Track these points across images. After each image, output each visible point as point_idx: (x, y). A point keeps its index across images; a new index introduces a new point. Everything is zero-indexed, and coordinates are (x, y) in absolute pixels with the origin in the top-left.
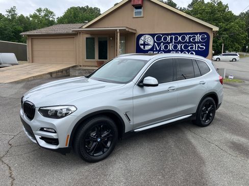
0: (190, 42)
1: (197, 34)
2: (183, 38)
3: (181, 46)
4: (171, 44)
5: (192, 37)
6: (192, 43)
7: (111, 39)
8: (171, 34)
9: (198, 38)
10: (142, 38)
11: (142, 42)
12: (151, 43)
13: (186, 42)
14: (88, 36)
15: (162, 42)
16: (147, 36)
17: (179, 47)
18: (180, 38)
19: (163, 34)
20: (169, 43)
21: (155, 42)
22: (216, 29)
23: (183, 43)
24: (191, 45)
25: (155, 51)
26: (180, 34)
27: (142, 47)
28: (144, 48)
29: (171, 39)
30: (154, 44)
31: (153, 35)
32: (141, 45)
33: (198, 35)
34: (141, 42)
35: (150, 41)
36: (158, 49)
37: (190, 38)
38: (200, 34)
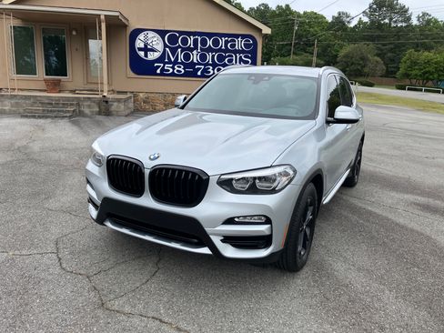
0: (227, 50)
1: (237, 36)
2: (216, 43)
3: (213, 56)
4: (195, 52)
5: (231, 41)
6: (230, 51)
7: (74, 33)
8: (194, 34)
9: (240, 44)
10: (141, 36)
11: (142, 45)
12: (160, 47)
13: (220, 50)
14: (17, 23)
15: (179, 47)
16: (151, 34)
17: (209, 57)
18: (210, 43)
19: (181, 33)
20: (192, 50)
21: (165, 46)
22: (266, 30)
23: (216, 51)
24: (229, 56)
25: (167, 63)
26: (210, 35)
27: (142, 54)
28: (146, 56)
29: (195, 42)
30: (164, 50)
31: (162, 33)
32: (140, 49)
33: (240, 39)
34: (139, 44)
35: (157, 43)
36: (173, 60)
37: (227, 42)
38: (243, 36)
